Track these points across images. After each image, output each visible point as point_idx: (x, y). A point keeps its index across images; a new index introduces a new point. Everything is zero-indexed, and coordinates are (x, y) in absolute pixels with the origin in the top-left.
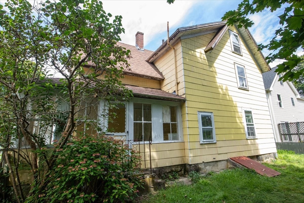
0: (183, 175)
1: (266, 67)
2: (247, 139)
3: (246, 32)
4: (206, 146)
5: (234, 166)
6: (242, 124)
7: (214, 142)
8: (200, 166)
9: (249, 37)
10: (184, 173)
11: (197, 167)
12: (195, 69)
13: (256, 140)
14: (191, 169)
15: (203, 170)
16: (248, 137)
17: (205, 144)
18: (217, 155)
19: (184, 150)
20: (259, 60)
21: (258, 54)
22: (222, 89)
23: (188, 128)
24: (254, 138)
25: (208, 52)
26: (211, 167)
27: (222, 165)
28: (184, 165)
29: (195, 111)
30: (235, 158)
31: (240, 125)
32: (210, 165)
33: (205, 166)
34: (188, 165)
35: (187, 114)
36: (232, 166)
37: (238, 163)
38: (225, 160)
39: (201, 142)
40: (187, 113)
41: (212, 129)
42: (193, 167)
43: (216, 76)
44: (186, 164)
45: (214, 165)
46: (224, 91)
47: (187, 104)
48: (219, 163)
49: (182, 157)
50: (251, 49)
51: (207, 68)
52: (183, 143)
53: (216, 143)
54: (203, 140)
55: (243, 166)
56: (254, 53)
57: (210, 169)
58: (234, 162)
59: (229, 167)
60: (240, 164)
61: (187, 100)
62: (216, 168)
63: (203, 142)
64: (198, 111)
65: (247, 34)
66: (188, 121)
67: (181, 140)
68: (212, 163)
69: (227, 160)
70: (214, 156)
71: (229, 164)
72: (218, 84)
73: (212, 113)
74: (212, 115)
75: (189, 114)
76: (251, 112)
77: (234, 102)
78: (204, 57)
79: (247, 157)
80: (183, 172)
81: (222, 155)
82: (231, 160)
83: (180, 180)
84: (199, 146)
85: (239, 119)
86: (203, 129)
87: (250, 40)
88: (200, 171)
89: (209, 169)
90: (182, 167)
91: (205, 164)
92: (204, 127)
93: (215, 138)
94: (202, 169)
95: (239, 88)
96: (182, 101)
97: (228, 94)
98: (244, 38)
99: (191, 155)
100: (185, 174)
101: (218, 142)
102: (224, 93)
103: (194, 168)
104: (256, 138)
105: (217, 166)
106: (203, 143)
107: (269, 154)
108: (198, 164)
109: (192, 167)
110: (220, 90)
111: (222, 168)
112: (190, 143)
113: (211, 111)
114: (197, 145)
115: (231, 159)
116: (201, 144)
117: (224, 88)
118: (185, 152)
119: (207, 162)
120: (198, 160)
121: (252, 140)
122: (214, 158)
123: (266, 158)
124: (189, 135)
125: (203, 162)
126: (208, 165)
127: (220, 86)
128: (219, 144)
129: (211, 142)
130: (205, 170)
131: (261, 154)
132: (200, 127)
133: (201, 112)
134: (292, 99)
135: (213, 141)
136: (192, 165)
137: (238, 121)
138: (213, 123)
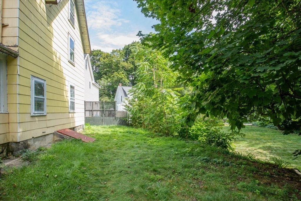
0: (5, 157)
1: (89, 50)
2: (69, 113)
3: (82, 6)
4: (37, 119)
5: (61, 138)
6: (67, 98)
7: (45, 114)
8: (29, 143)
9: (83, 13)
10: (7, 154)
11: (26, 144)
12: (32, 17)
13: (75, 114)
14: (19, 147)
15: (32, 147)
16: (70, 111)
17: (36, 116)
18: (46, 128)
19: (8, 124)
20: (85, 40)
21: (86, 34)
22: (56, 56)
23: (19, 94)
24: (74, 112)
25: (48, 4)
26: (39, 142)
27: (50, 139)
28: (6, 145)
29: (28, 74)
30: (61, 130)
31: (65, 99)
32: (39, 140)
33: (34, 142)
34: (14, 143)
35: (18, 75)
36: (58, 138)
37: (65, 134)
38: (52, 133)
39: (32, 114)
40: (19, 73)
41: (44, 99)
42: (22, 144)
43: (52, 39)
44: (9, 143)
45: (42, 140)
46: (58, 59)
47: (19, 61)
48: (47, 137)
49: (5, 134)
50: (81, 27)
51: (45, 23)
52: (7, 115)
53: (46, 116)
54: (35, 111)
55: (70, 137)
56: (83, 31)
57: (39, 144)
58: (61, 134)
59: (55, 140)
60: (67, 135)
61: (20, 55)
62: (44, 143)
63: (34, 113)
64: (32, 75)
65: (82, 9)
66: (19, 85)
67: (4, 111)
68: (41, 138)
69: (54, 133)
70: (44, 130)
71: (55, 137)
72: (53, 49)
73: (45, 80)
74: (45, 83)
75: (20, 76)
76: (74, 87)
77: (64, 75)
78: (43, 8)
79: (69, 129)
80: (5, 153)
81: (50, 128)
82: (59, 133)
83: (6, 164)
84: (29, 119)
85: (65, 93)
86: (35, 98)
87: (83, 17)
88: (29, 148)
89: (37, 145)
90: (4, 148)
91: (34, 140)
92: (36, 95)
93: (46, 109)
94: (31, 145)
95: (69, 61)
96: (13, 55)
97: (60, 64)
98: (78, 11)
99: (20, 130)
100: (8, 156)
101: (48, 115)
102: (57, 62)
103: (23, 146)
104: (75, 112)
105: (45, 140)
106: (34, 115)
107: (81, 126)
108: (27, 140)
109: (20, 145)
110: (54, 57)
111: (50, 141)
112: (20, 114)
113: (44, 78)
114: (28, 118)
115: (57, 131)
116: (32, 116)
117: (58, 56)
118: (9, 126)
119: (36, 137)
120: (28, 136)
121: (72, 114)
122: (43, 132)
123: (79, 129)
124: (19, 104)
125: (33, 137)
126: (37, 141)
127: (55, 53)
128: (49, 117)
129: (42, 114)
130: (34, 146)
131: (76, 126)
132: (32, 95)
133: (35, 77)
134: (90, 82)
135: (43, 113)
136: (20, 143)
137: (65, 95)
138: (45, 93)
